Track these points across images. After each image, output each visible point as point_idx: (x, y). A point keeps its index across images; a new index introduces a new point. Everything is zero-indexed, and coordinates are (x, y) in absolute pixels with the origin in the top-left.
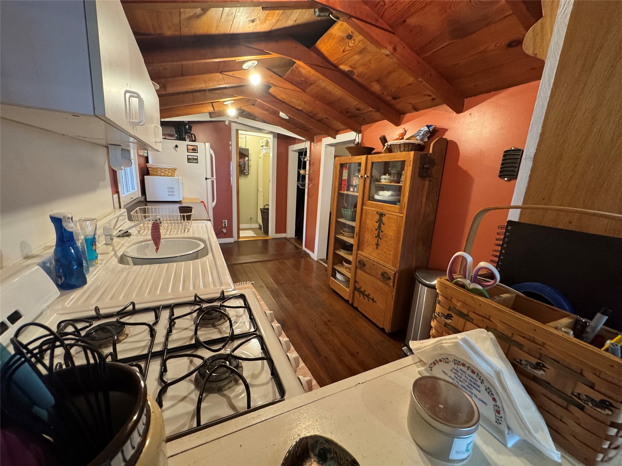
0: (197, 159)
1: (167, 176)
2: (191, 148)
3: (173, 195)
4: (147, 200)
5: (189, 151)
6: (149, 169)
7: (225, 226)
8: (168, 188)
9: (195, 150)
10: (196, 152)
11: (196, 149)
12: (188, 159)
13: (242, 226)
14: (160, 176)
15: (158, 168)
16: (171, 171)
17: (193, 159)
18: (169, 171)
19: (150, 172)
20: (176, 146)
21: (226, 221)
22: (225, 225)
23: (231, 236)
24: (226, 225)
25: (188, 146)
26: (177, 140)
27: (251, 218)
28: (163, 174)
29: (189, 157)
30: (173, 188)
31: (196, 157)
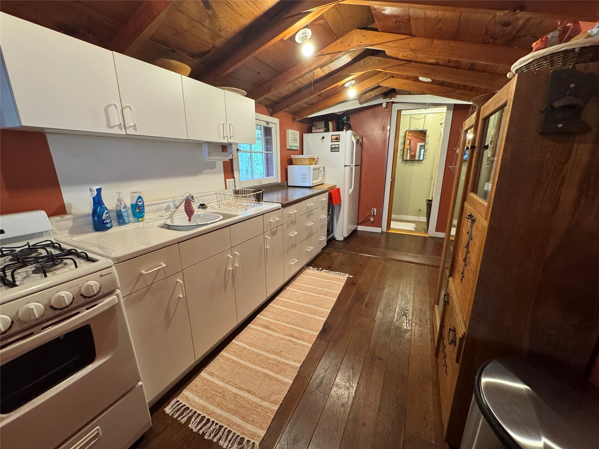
0: (338, 148)
1: (304, 165)
2: (334, 137)
3: (305, 181)
4: (289, 185)
5: (332, 141)
6: (293, 160)
7: (373, 215)
8: (302, 175)
9: (337, 139)
10: (339, 140)
11: (339, 138)
12: (332, 148)
13: (393, 216)
14: (299, 165)
15: (298, 158)
16: (306, 160)
17: (335, 148)
18: (305, 160)
19: (293, 162)
20: (323, 138)
21: (375, 209)
22: (374, 213)
23: (380, 226)
24: (375, 214)
25: (333, 137)
26: (326, 132)
27: (420, 210)
28: (301, 163)
29: (332, 146)
30: (305, 175)
31: (338, 146)
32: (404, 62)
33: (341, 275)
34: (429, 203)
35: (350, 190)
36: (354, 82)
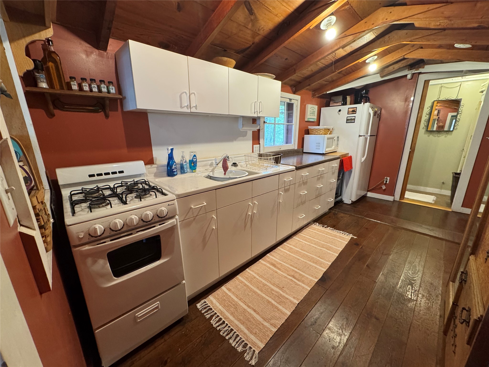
0: (354, 119)
1: (319, 134)
2: (351, 110)
3: (319, 149)
4: (304, 152)
5: (349, 113)
6: (309, 130)
7: (386, 183)
8: (317, 144)
9: (354, 112)
10: (355, 113)
11: (355, 110)
12: (347, 120)
13: (409, 186)
14: (315, 134)
15: (314, 129)
17: (351, 119)
18: (321, 131)
19: (310, 132)
20: (340, 111)
21: (388, 178)
22: (386, 182)
23: (392, 193)
24: (388, 183)
25: (349, 109)
26: (343, 105)
27: (443, 183)
28: (316, 133)
29: (348, 118)
30: (319, 144)
31: (354, 118)
32: (437, 31)
33: (345, 234)
34: (456, 177)
35: (362, 159)
36: (376, 57)
